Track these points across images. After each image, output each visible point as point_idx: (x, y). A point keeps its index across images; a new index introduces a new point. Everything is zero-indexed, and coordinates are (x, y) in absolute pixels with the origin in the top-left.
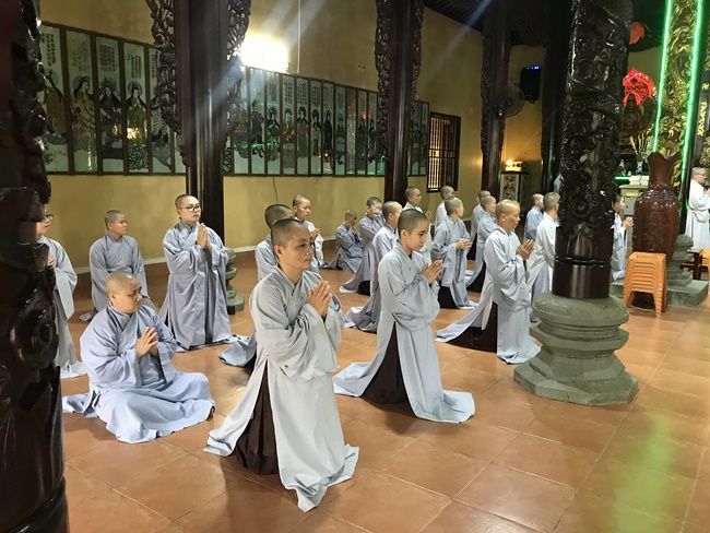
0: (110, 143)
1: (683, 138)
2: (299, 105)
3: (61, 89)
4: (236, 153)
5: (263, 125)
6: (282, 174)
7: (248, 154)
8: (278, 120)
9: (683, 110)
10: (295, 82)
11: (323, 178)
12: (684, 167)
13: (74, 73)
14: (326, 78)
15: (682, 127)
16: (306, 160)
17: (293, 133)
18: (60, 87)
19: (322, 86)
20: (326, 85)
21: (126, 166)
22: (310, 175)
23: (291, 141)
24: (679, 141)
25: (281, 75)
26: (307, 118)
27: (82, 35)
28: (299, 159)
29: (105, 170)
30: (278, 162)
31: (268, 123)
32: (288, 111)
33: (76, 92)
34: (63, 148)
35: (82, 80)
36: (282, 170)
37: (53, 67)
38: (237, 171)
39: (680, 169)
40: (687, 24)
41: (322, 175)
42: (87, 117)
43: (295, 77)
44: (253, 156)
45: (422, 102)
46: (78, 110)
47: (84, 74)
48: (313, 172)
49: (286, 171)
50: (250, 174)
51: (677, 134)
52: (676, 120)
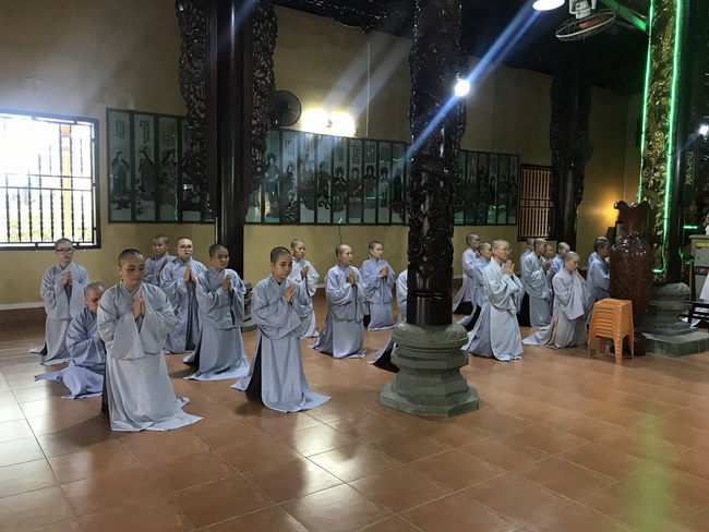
0: (189, 199)
1: (663, 187)
2: (367, 165)
3: (153, 161)
4: (303, 206)
5: (329, 183)
6: (347, 223)
7: (314, 207)
8: (345, 178)
9: (662, 160)
10: (363, 144)
11: (392, 227)
12: (666, 216)
13: (163, 148)
14: (396, 138)
15: (662, 177)
16: (374, 210)
17: (360, 187)
18: (152, 158)
19: (392, 146)
20: (396, 145)
21: (203, 217)
22: (377, 224)
23: (357, 195)
24: (658, 191)
25: (348, 139)
26: (374, 175)
27: (171, 119)
28: (366, 211)
29: (184, 219)
30: (343, 213)
31: (334, 180)
32: (355, 169)
33: (164, 161)
34: (152, 203)
35: (169, 153)
36: (347, 220)
37: (148, 144)
38: (303, 220)
39: (662, 218)
40: (663, 78)
41: (390, 224)
42: (172, 179)
43: (363, 140)
44: (319, 208)
45: (510, 155)
46: (165, 174)
47: (170, 148)
48: (380, 221)
49: (352, 221)
50: (316, 223)
51: (657, 184)
52: (656, 170)
